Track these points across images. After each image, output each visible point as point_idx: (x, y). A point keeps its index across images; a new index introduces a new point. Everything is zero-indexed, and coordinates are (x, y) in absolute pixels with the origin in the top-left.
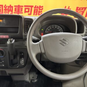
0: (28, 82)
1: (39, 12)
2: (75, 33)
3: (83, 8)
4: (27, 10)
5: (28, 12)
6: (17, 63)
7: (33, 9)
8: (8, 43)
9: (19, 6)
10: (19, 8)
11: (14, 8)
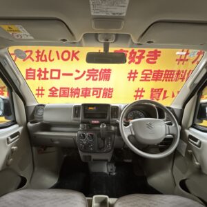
0: (105, 174)
1: (109, 94)
2: (156, 118)
3: (158, 90)
4: (95, 93)
5: (97, 94)
6: (103, 147)
7: (102, 91)
8: (101, 127)
9: (87, 89)
10: (86, 94)
11: (81, 91)
